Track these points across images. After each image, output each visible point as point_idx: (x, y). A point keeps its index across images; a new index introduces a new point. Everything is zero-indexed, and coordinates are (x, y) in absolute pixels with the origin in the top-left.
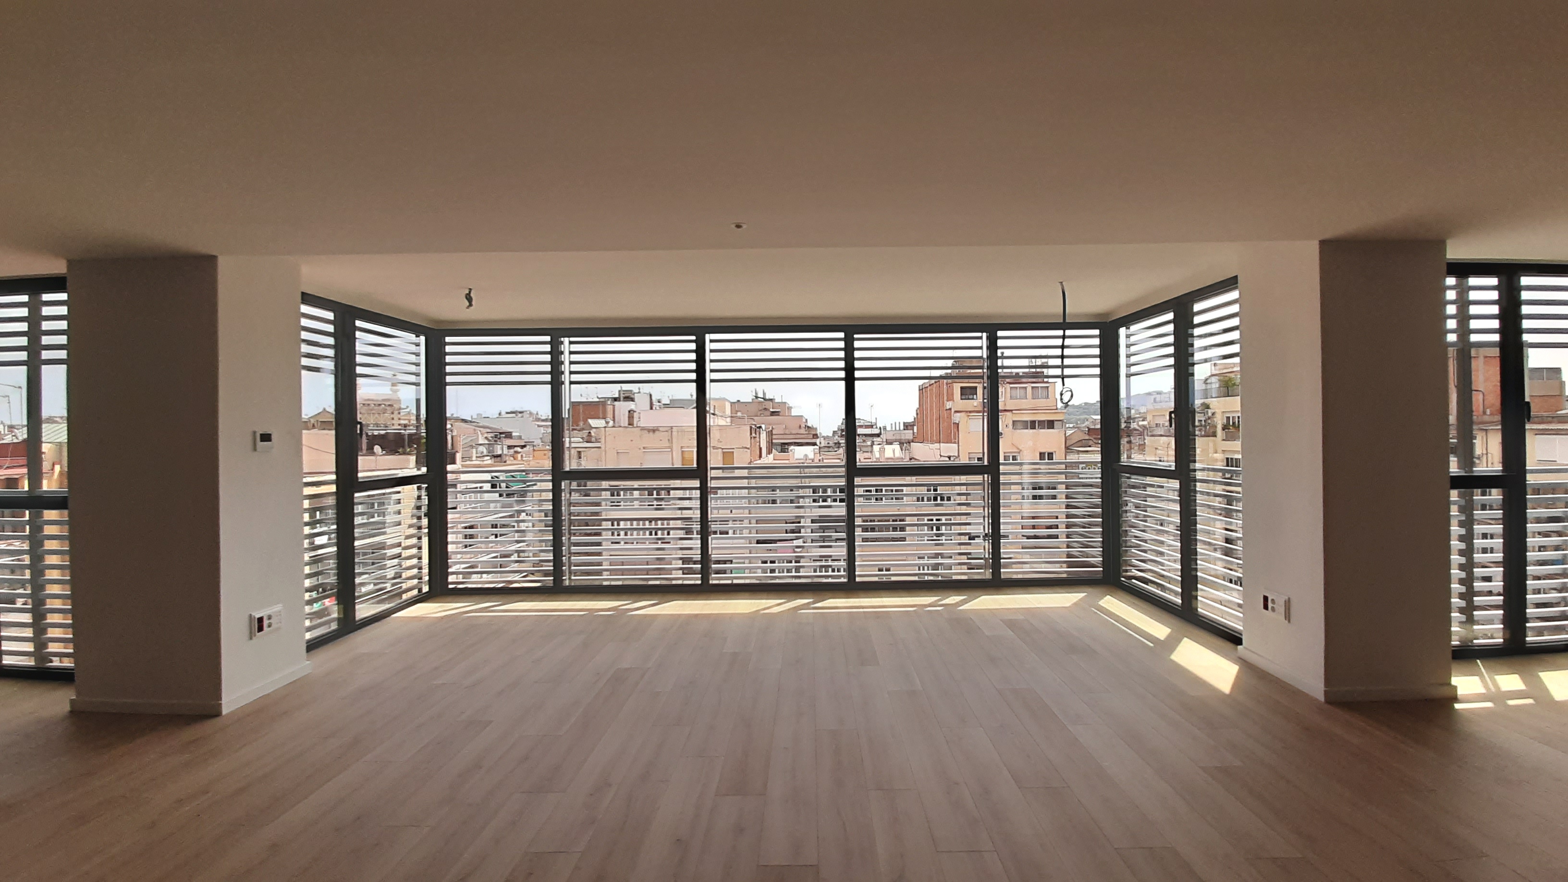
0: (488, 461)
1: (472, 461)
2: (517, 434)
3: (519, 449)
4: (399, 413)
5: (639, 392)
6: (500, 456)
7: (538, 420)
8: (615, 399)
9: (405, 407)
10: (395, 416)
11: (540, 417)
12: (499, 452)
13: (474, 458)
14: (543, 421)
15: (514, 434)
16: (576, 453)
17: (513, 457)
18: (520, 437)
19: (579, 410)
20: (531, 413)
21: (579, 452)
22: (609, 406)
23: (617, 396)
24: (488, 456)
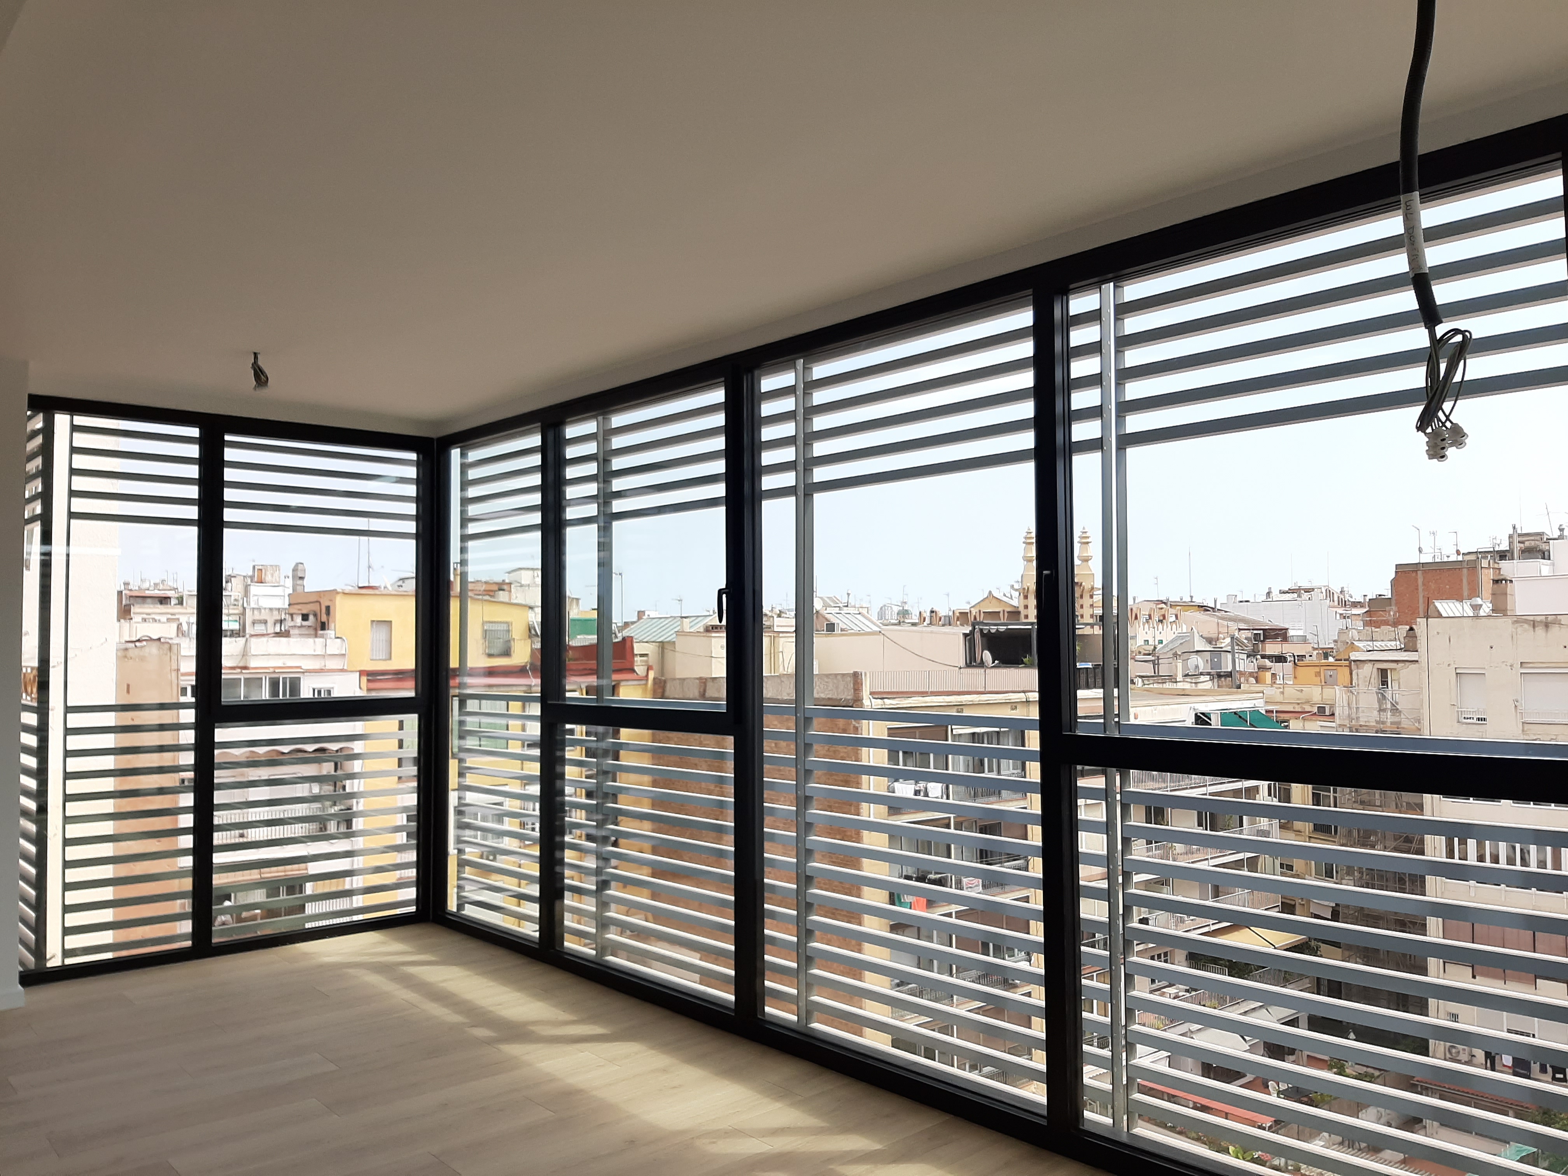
0: (1206, 683)
1: (1175, 682)
2: (1301, 633)
3: (1268, 662)
5: (1561, 537)
6: (1229, 675)
8: (1503, 555)
11: (1347, 598)
13: (1179, 679)
14: (1355, 604)
15: (1291, 633)
16: (1375, 670)
17: (1255, 677)
18: (1304, 640)
19: (1416, 580)
21: (1383, 673)
22: (1485, 571)
23: (1504, 546)
24: (1207, 674)
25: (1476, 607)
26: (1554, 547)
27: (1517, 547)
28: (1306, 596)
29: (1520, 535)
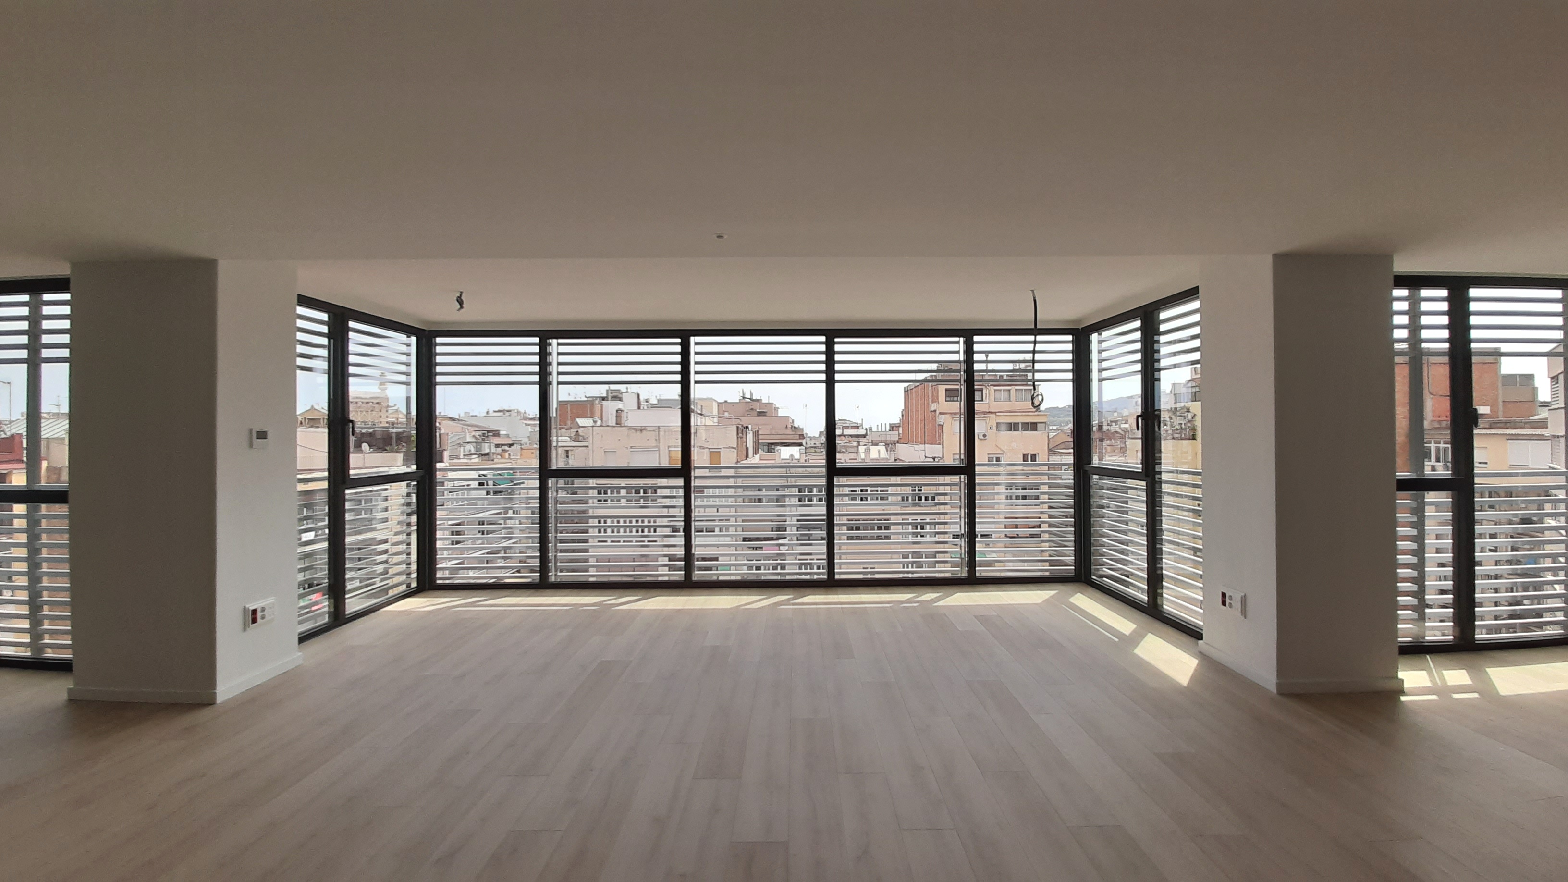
0: (475, 459)
1: (460, 459)
3: (506, 448)
4: (387, 411)
5: (627, 392)
6: (487, 454)
7: (526, 418)
8: (603, 399)
9: (393, 405)
10: (383, 414)
11: (527, 415)
12: (487, 451)
13: (462, 456)
14: (531, 419)
15: (502, 432)
16: (564, 451)
17: (501, 455)
18: (507, 436)
19: (567, 408)
20: (518, 412)
21: (567, 451)
22: (597, 405)
23: (605, 395)
24: (475, 454)
25: (595, 422)
26: (624, 396)
28: (507, 414)
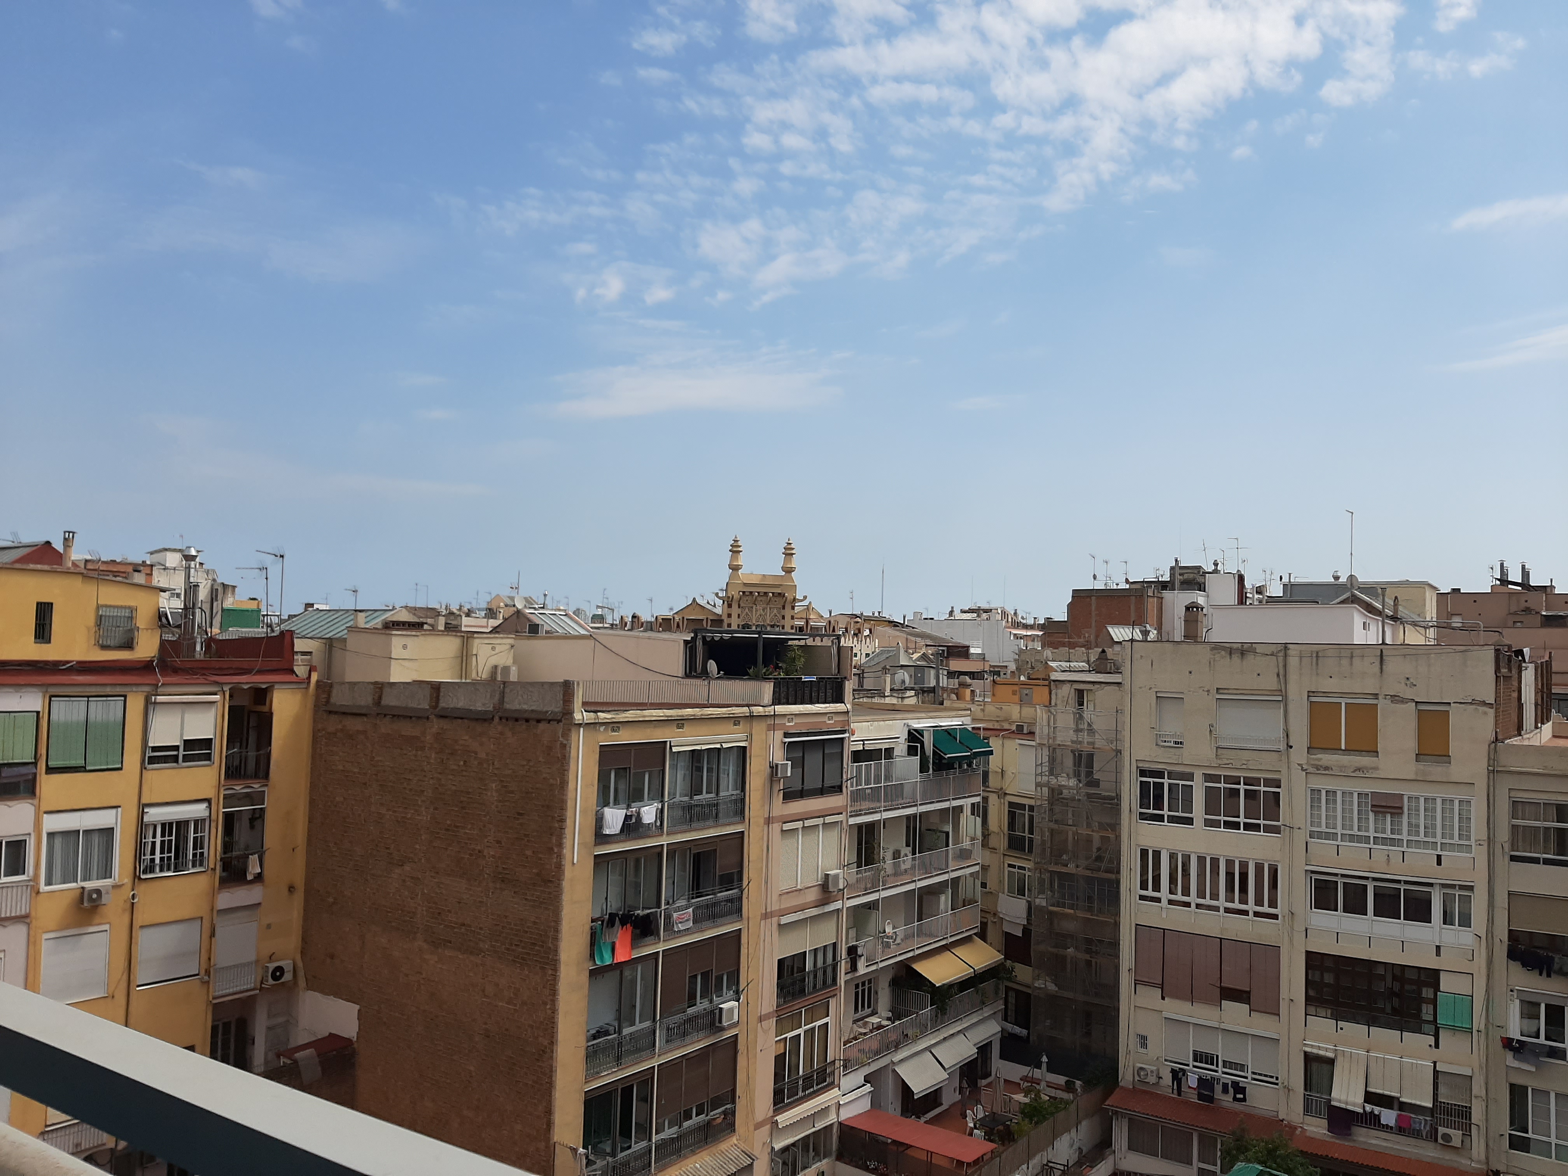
2: (979, 651)
3: (967, 679)
4: (793, 608)
5: (1216, 571)
6: (933, 690)
7: (1018, 625)
8: (1164, 586)
9: (802, 598)
10: (788, 613)
12: (933, 683)
13: (887, 693)
15: (971, 651)
16: (1073, 690)
17: (957, 695)
19: (1090, 605)
20: (1004, 614)
21: (1080, 693)
22: (1150, 600)
23: (1167, 578)
24: (912, 689)
25: (1145, 633)
26: (1209, 581)
27: (1178, 578)
28: (985, 616)
29: (1182, 568)
